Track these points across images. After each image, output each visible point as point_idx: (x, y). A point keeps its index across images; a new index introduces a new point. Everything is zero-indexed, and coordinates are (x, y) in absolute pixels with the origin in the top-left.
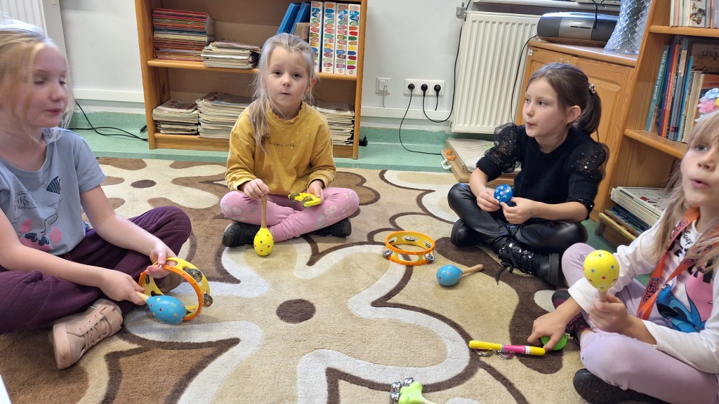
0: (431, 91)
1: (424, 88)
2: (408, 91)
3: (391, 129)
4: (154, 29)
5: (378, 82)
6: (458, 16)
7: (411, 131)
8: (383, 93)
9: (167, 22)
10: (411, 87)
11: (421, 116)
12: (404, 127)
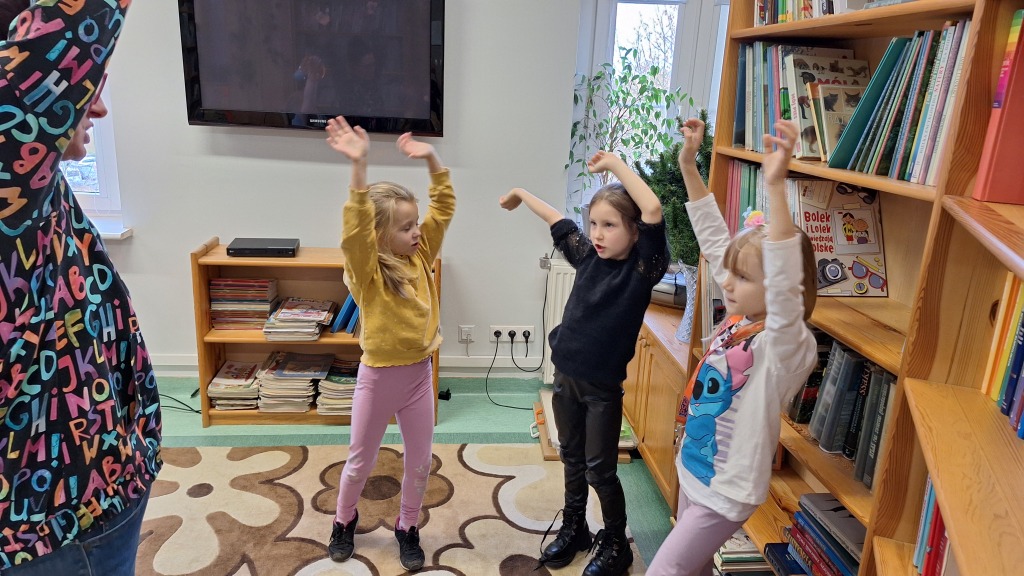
0: (519, 337)
1: (512, 335)
2: (494, 338)
3: (477, 379)
4: (211, 300)
5: (460, 331)
6: (541, 267)
7: (500, 380)
8: (466, 342)
9: (227, 292)
10: (498, 334)
11: (510, 364)
12: (491, 375)
